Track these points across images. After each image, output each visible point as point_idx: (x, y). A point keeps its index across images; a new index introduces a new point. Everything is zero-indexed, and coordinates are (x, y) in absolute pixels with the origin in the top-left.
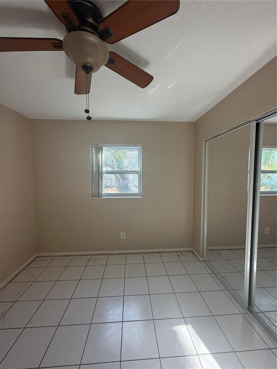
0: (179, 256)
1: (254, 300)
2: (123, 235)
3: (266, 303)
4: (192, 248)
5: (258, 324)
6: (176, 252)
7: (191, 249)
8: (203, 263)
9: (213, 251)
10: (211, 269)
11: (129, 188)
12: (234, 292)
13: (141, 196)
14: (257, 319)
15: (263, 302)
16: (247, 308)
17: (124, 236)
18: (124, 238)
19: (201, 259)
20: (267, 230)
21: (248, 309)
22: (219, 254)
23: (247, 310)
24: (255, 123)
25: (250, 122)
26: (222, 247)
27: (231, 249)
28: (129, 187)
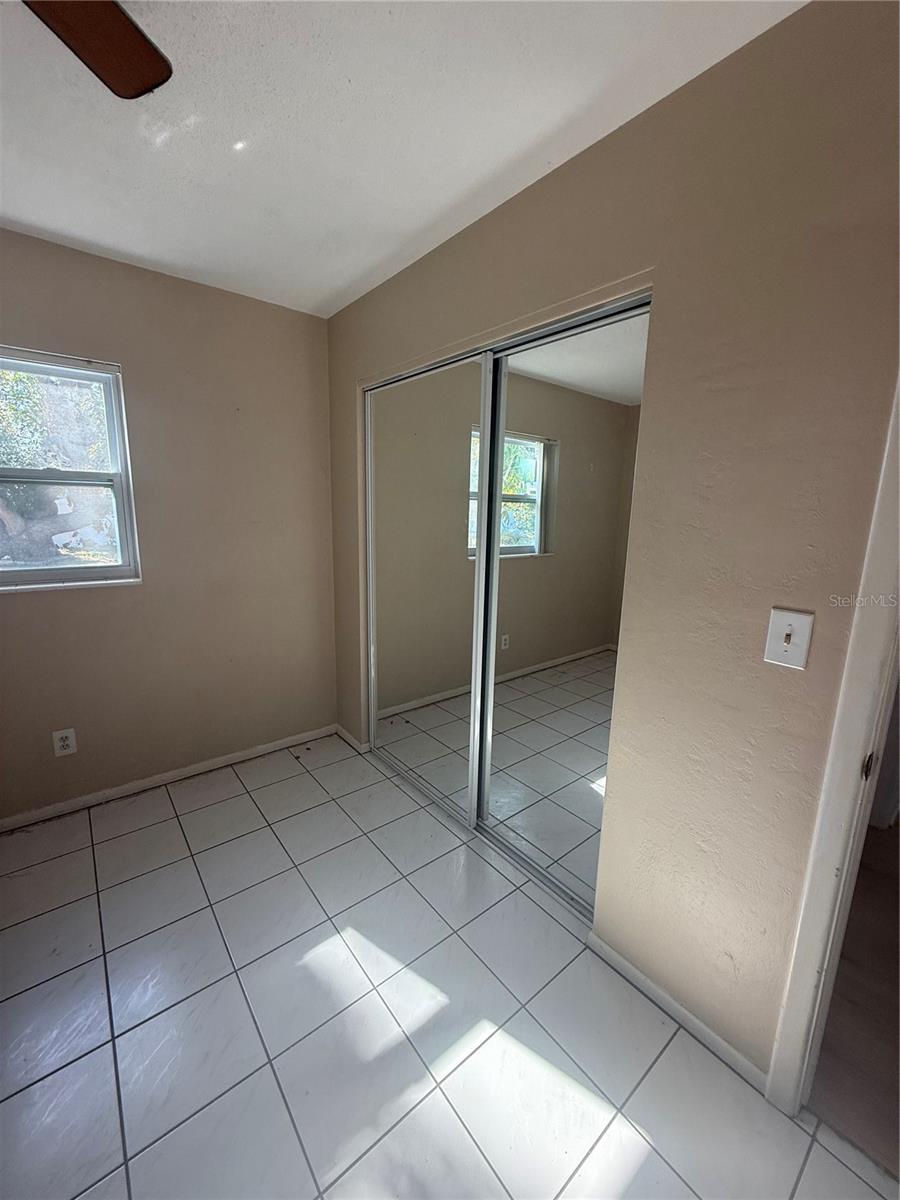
0: (297, 758)
1: (488, 803)
2: (66, 741)
3: (507, 800)
4: (336, 725)
5: (496, 848)
6: (287, 748)
7: (332, 728)
8: (368, 757)
9: (390, 719)
10: (390, 767)
11: (58, 554)
12: (448, 802)
13: (138, 577)
14: (494, 841)
15: (502, 800)
16: (475, 825)
17: (72, 742)
18: (73, 749)
19: (364, 748)
20: (505, 640)
21: (478, 828)
22: (408, 722)
23: (474, 831)
24: (490, 356)
25: (480, 353)
26: (413, 704)
27: (433, 703)
28: (63, 552)
